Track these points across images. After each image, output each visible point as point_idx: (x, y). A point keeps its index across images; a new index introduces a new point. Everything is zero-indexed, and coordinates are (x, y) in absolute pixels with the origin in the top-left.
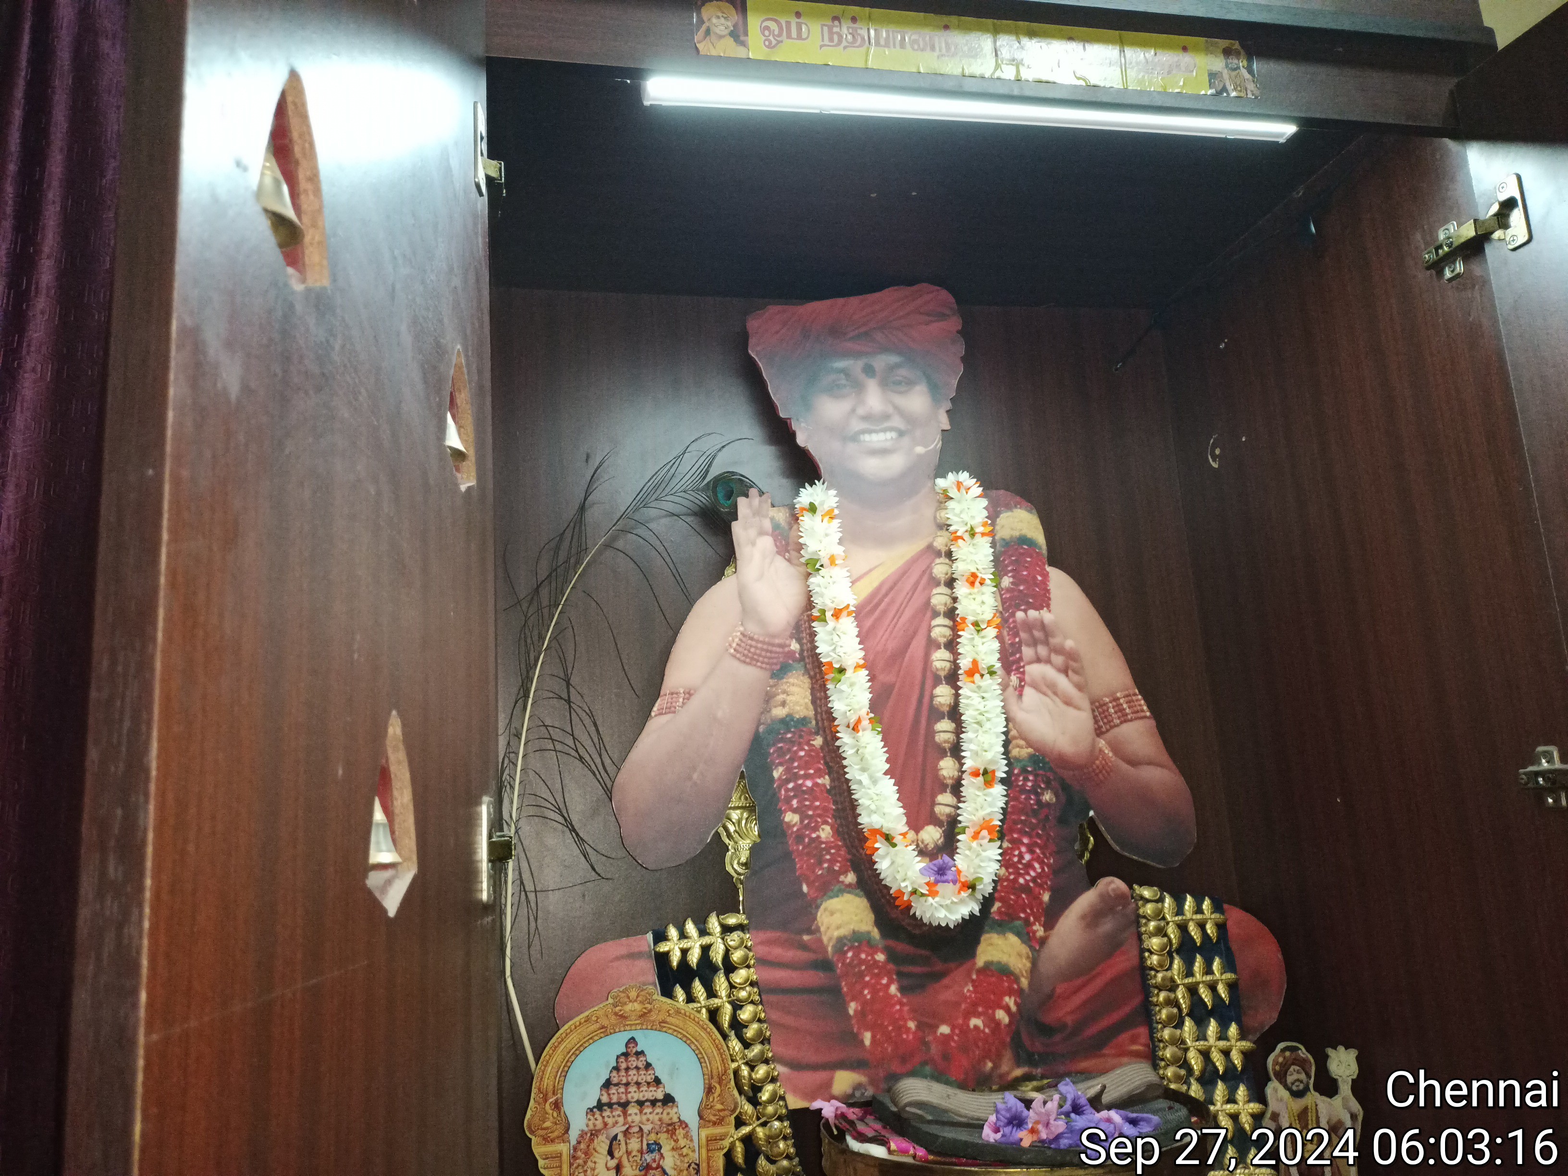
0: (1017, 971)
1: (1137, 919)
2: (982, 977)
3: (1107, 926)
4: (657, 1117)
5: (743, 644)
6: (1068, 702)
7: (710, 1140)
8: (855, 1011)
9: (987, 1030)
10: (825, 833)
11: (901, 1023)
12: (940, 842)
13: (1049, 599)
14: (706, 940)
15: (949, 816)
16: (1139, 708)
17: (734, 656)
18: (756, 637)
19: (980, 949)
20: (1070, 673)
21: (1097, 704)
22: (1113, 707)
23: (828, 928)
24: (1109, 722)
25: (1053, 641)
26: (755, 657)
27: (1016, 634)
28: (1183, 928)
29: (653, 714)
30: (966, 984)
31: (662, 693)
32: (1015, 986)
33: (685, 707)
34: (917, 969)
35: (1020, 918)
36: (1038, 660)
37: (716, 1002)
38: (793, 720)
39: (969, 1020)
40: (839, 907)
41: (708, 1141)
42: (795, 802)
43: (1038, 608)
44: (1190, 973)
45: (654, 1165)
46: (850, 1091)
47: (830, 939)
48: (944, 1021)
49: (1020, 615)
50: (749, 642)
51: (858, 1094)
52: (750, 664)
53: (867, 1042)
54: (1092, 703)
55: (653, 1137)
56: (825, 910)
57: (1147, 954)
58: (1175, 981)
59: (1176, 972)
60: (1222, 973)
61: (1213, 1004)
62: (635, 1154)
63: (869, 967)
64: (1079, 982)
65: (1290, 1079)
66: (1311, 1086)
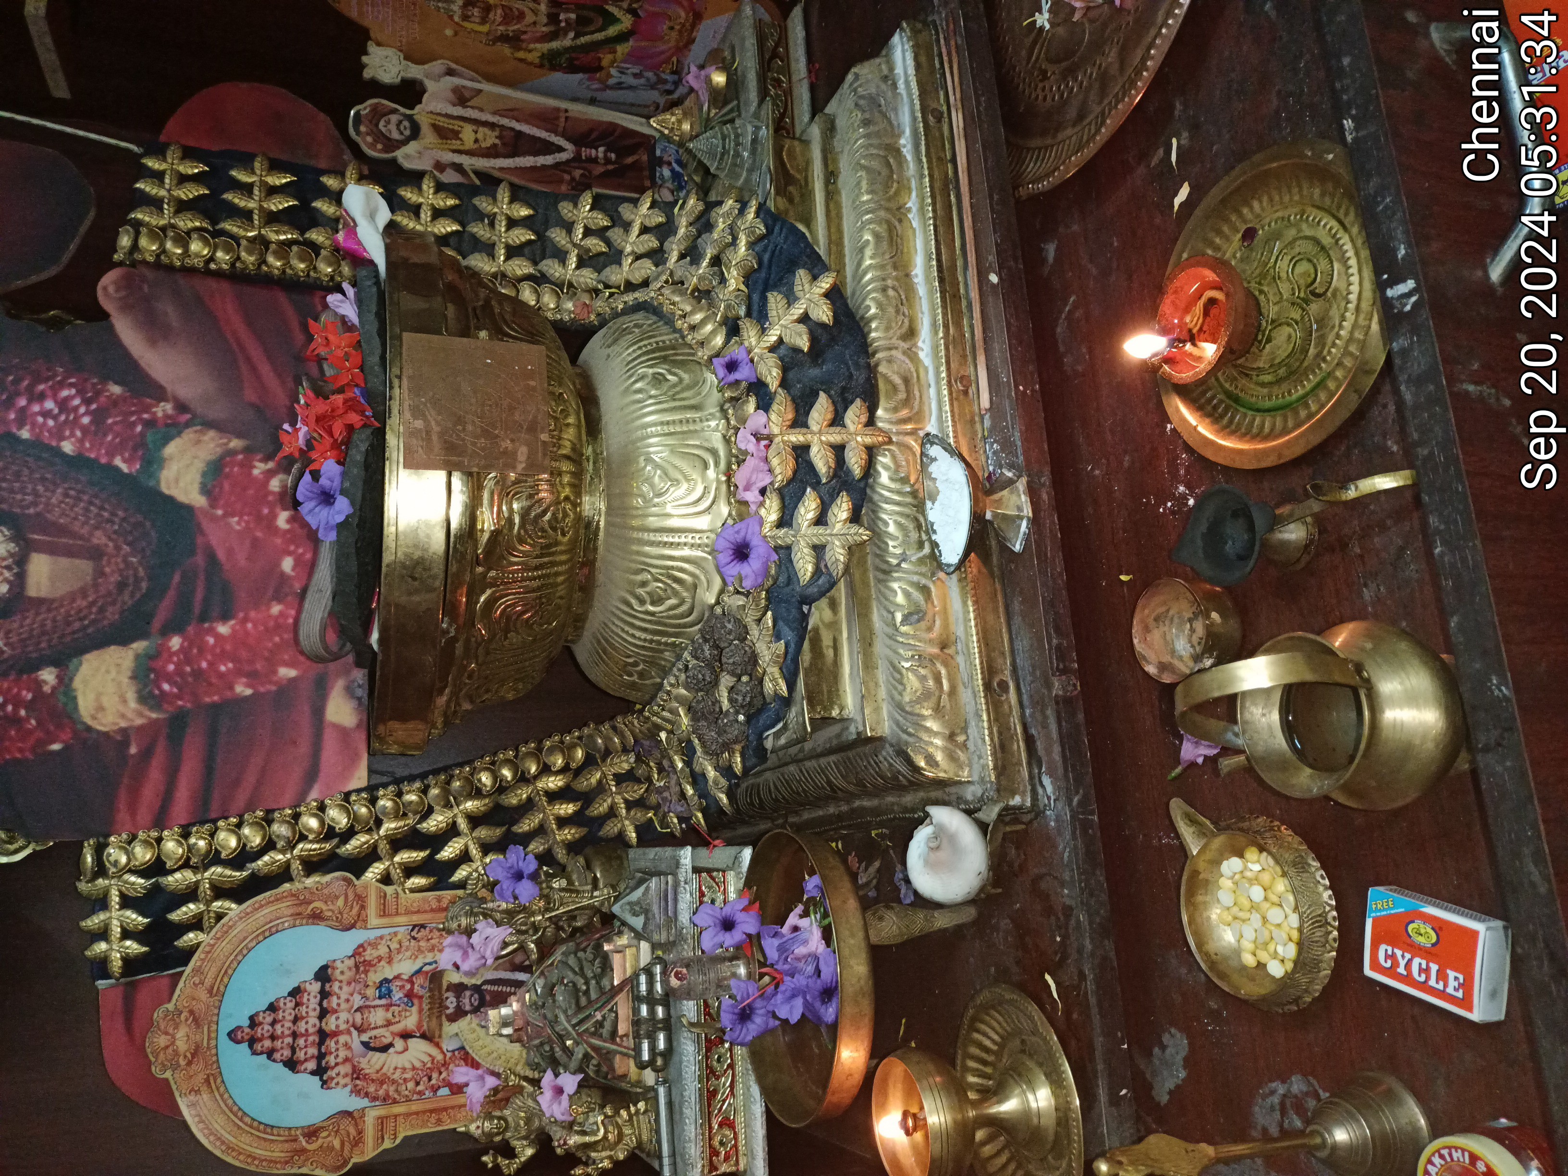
0: (219, 451)
1: (162, 267)
2: (222, 502)
3: (169, 312)
4: (346, 989)
8: (248, 686)
11: (272, 624)
12: (7, 533)
14: (114, 901)
19: (182, 498)
23: (123, 716)
28: (183, 207)
30: (228, 525)
32: (240, 457)
34: (199, 594)
35: (142, 434)
37: (205, 888)
39: (278, 529)
40: (91, 696)
44: (246, 215)
45: (408, 986)
46: (353, 704)
47: (140, 714)
48: (277, 563)
51: (359, 692)
53: (292, 673)
55: (371, 992)
56: (94, 718)
57: (213, 266)
58: (255, 238)
59: (242, 233)
60: (253, 172)
61: (295, 197)
62: (389, 1015)
63: (188, 661)
64: (244, 368)
65: (395, 135)
66: (408, 112)
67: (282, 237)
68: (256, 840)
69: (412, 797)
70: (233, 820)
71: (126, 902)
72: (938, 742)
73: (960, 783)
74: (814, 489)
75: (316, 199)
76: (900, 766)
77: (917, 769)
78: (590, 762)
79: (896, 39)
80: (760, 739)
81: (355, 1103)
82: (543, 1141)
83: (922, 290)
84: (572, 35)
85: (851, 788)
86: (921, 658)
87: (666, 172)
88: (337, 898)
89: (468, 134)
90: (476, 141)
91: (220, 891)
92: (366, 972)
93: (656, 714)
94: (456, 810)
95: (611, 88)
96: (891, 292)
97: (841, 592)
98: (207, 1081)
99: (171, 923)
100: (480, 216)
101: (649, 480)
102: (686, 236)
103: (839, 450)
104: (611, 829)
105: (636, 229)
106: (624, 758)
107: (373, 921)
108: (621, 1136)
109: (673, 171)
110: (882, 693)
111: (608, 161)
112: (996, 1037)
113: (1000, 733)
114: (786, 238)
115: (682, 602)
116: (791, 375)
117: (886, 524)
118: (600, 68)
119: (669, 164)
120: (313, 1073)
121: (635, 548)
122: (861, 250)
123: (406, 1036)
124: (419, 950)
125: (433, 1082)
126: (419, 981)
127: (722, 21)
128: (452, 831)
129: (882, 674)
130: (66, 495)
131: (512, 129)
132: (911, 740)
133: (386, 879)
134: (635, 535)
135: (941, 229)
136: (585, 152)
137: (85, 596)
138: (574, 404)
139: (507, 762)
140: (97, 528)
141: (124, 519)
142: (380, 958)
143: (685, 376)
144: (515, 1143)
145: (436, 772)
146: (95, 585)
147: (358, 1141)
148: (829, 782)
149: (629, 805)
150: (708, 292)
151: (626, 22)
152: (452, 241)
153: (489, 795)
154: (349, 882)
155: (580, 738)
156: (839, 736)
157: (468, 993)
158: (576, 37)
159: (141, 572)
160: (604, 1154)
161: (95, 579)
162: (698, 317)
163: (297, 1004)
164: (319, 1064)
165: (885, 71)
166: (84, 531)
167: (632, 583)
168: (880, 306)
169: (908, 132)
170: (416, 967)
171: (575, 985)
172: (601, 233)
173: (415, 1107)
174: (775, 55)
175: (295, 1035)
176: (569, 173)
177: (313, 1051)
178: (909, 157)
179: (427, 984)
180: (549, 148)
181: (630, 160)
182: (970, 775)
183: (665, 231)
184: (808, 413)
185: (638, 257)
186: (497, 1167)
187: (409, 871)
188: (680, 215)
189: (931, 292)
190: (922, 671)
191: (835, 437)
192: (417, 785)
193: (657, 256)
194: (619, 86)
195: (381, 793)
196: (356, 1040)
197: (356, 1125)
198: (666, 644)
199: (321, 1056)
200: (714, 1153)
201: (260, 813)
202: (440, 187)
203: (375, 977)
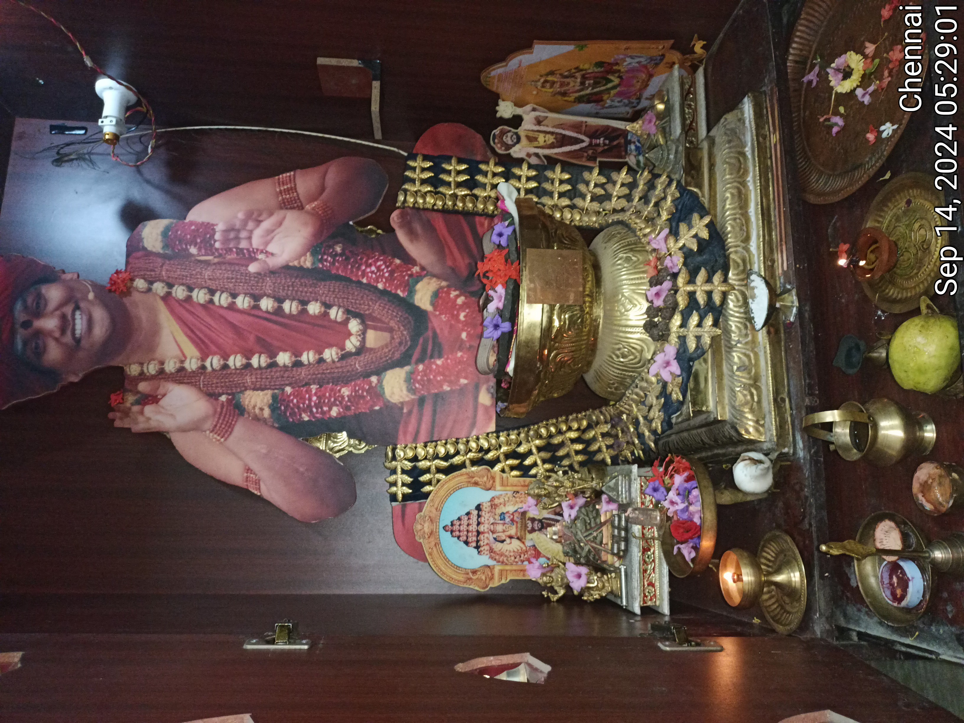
0: (438, 287)
1: (415, 208)
2: (438, 309)
3: (418, 227)
4: (487, 515)
5: (219, 432)
6: (280, 224)
8: (449, 386)
9: (467, 311)
10: (346, 392)
11: (458, 361)
12: (359, 321)
13: (208, 223)
14: (399, 471)
15: (344, 313)
16: (288, 178)
17: (225, 440)
18: (214, 423)
19: (423, 307)
20: (260, 219)
21: (282, 205)
22: (286, 195)
24: (295, 200)
25: (238, 226)
26: (228, 425)
27: (231, 250)
28: (423, 182)
29: (259, 494)
30: (441, 318)
31: (246, 487)
32: (445, 289)
33: (257, 473)
34: (430, 347)
35: (408, 280)
36: (250, 238)
37: (433, 468)
38: (273, 405)
39: (460, 320)
40: (390, 388)
42: (325, 409)
43: (214, 231)
44: (448, 184)
45: (512, 517)
46: (490, 395)
47: (407, 396)
48: (460, 335)
49: (217, 245)
50: (218, 428)
51: (492, 390)
52: (232, 430)
53: (465, 382)
54: (281, 208)
55: (497, 517)
56: (390, 397)
57: (435, 208)
58: (452, 194)
59: (447, 192)
60: (451, 165)
61: (469, 175)
62: (504, 528)
63: (425, 375)
64: (447, 251)
65: (510, 142)
66: (516, 131)
67: (463, 193)
68: (452, 451)
69: (513, 437)
70: (444, 442)
71: (404, 472)
72: (751, 423)
73: (761, 442)
74: (697, 311)
75: (477, 175)
76: (733, 433)
77: (740, 435)
78: (590, 427)
79: (746, 100)
80: (670, 418)
81: (491, 563)
82: (568, 588)
83: (753, 219)
84: (590, 88)
85: (712, 443)
86: (746, 387)
87: (633, 147)
88: (483, 477)
89: (541, 138)
90: (545, 141)
91: (439, 470)
92: (495, 509)
93: (622, 406)
94: (532, 444)
95: (607, 108)
96: (738, 221)
97: (709, 356)
98: (435, 545)
99: (420, 481)
100: (547, 179)
101: (623, 305)
102: (643, 190)
103: (709, 294)
104: (599, 457)
105: (618, 186)
106: (605, 426)
107: (498, 487)
108: (604, 586)
109: (636, 146)
110: (726, 401)
111: (605, 144)
112: (773, 554)
113: (780, 421)
114: (689, 199)
115: (636, 358)
116: (689, 260)
117: (731, 326)
118: (602, 100)
119: (634, 143)
120: (475, 548)
121: (615, 333)
122: (725, 201)
123: (511, 537)
124: (516, 502)
125: (522, 558)
126: (516, 515)
127: (664, 76)
128: (530, 453)
129: (726, 393)
130: (380, 306)
131: (561, 134)
132: (738, 422)
133: (503, 471)
134: (616, 328)
135: (763, 191)
136: (594, 141)
137: (387, 348)
138: (591, 271)
139: (553, 424)
140: (391, 319)
141: (401, 316)
142: (501, 504)
143: (641, 258)
144: (556, 588)
145: (523, 427)
146: (391, 343)
147: (492, 578)
148: (702, 440)
149: (608, 447)
150: (653, 219)
151: (616, 81)
152: (534, 191)
153: (545, 438)
154: (489, 470)
155: (585, 416)
156: (706, 419)
157: (536, 522)
158: (592, 89)
159: (408, 338)
160: (596, 592)
161: (391, 341)
162: (648, 230)
163: (469, 519)
164: (477, 544)
165: (740, 116)
166: (386, 321)
167: (613, 348)
168: (733, 227)
169: (749, 144)
170: (515, 509)
171: (585, 520)
172: (602, 186)
173: (514, 568)
174: (689, 92)
175: (468, 531)
176: (587, 152)
177: (475, 539)
178: (750, 156)
179: (520, 517)
180: (577, 141)
181: (615, 143)
182: (765, 438)
183: (632, 186)
184: (695, 277)
185: (619, 198)
186: (548, 597)
187: (512, 468)
188: (640, 179)
189: (757, 220)
190: (745, 392)
191: (707, 288)
192: (516, 432)
193: (629, 198)
194: (611, 107)
195: (501, 434)
196: (491, 536)
197: (491, 572)
198: (628, 376)
199: (478, 541)
200: (645, 596)
201: (454, 440)
202: (530, 167)
203: (499, 511)
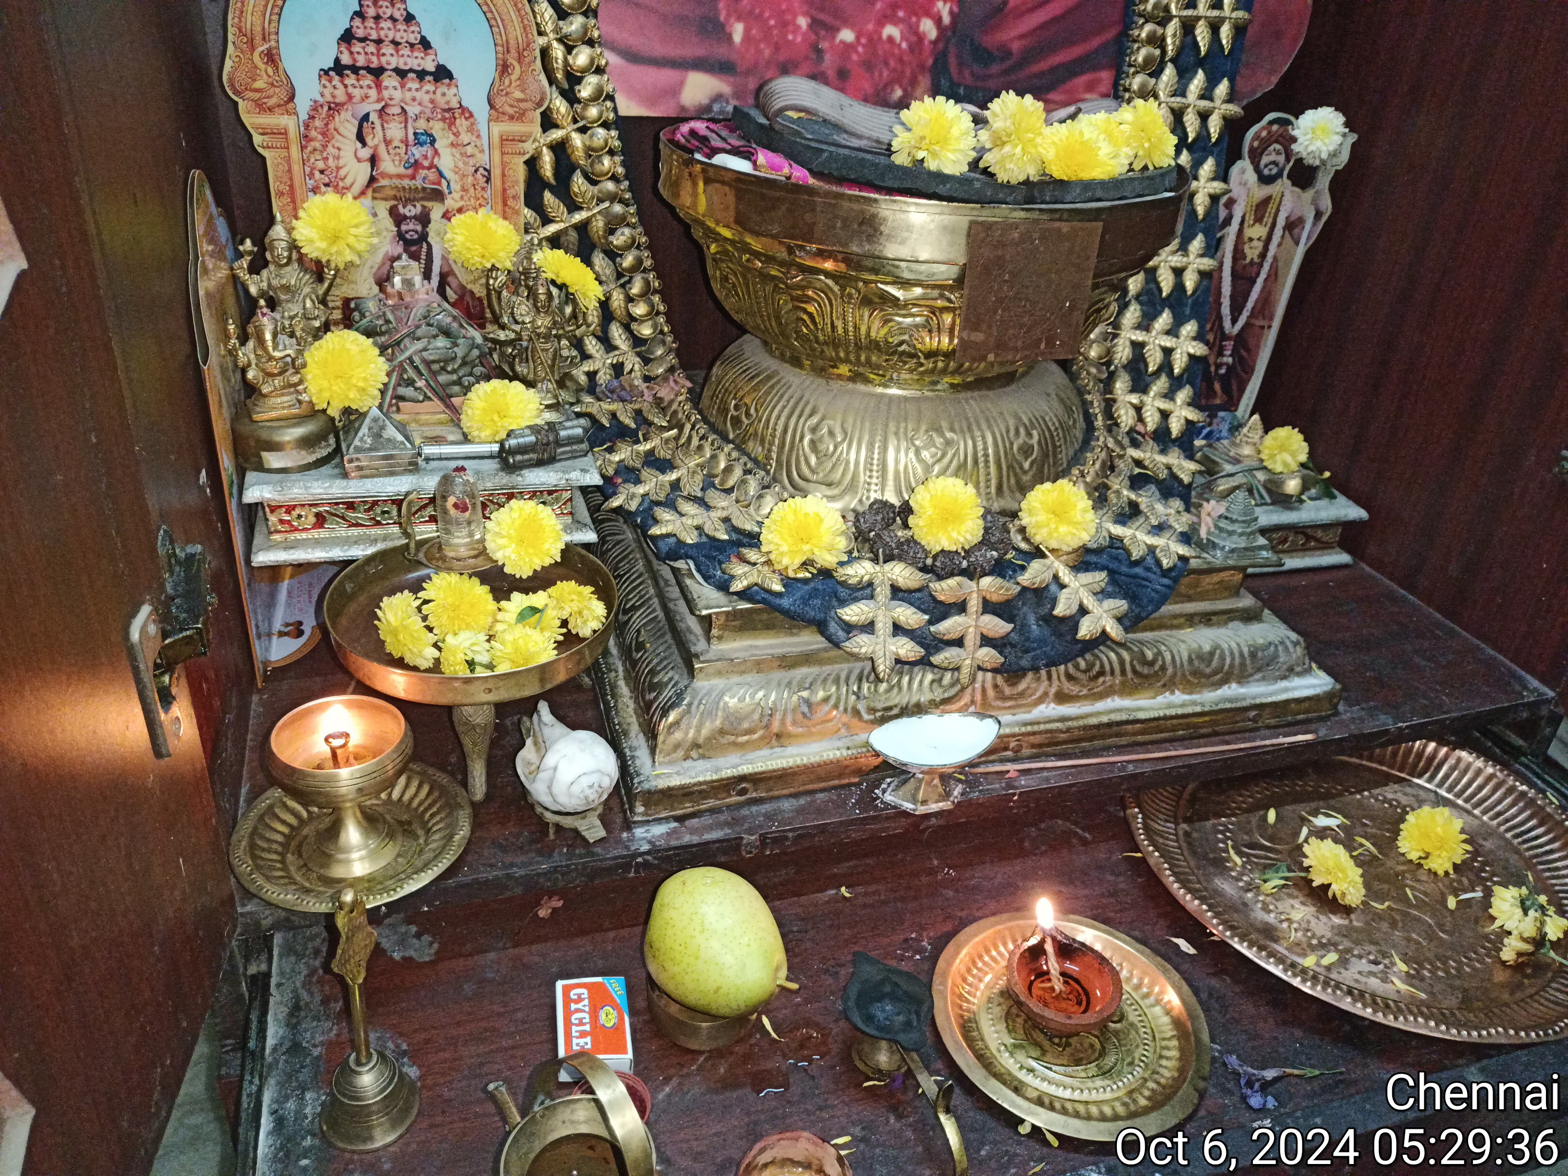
4: (427, 98)
7: (504, 140)
9: (904, 46)
11: (788, 17)
39: (884, 24)
41: (502, 140)
45: (426, 163)
46: (705, 101)
48: (848, 24)
51: (716, 107)
53: (737, 37)
55: (422, 125)
61: (1207, 53)
62: (396, 143)
65: (1265, 160)
66: (1286, 172)
67: (1169, 39)
69: (607, 161)
72: (691, 733)
73: (652, 755)
74: (926, 621)
75: (1206, 73)
76: (666, 695)
77: (665, 713)
78: (639, 342)
79: (1328, 680)
81: (303, 105)
83: (1100, 706)
86: (766, 718)
89: (1257, 231)
90: (1251, 240)
92: (443, 119)
94: (594, 210)
96: (1099, 679)
100: (1188, 239)
101: (930, 442)
103: (959, 642)
105: (1164, 405)
107: (497, 128)
110: (735, 679)
113: (699, 791)
116: (1032, 598)
120: (337, 60)
121: (867, 425)
123: (374, 160)
124: (465, 176)
126: (431, 175)
128: (573, 207)
129: (752, 678)
131: (1258, 274)
132: (693, 707)
134: (880, 425)
135: (1153, 722)
136: (1229, 345)
139: (639, 261)
142: (456, 134)
145: (630, 189)
147: (262, 107)
153: (607, 241)
155: (662, 332)
156: (695, 636)
157: (419, 228)
163: (412, 45)
164: (346, 67)
165: (1297, 669)
167: (833, 420)
168: (1087, 669)
169: (1244, 692)
170: (446, 173)
174: (1309, 539)
175: (379, 42)
176: (1211, 329)
177: (361, 61)
178: (1218, 694)
179: (429, 185)
180: (1236, 310)
181: (1217, 386)
182: (660, 764)
183: (1164, 438)
184: (995, 614)
185: (1138, 410)
188: (1177, 455)
189: (1098, 715)
190: (755, 717)
191: (971, 639)
192: (620, 170)
195: (614, 133)
196: (371, 107)
197: (280, 106)
199: (355, 69)
200: (290, 509)
203: (437, 129)
